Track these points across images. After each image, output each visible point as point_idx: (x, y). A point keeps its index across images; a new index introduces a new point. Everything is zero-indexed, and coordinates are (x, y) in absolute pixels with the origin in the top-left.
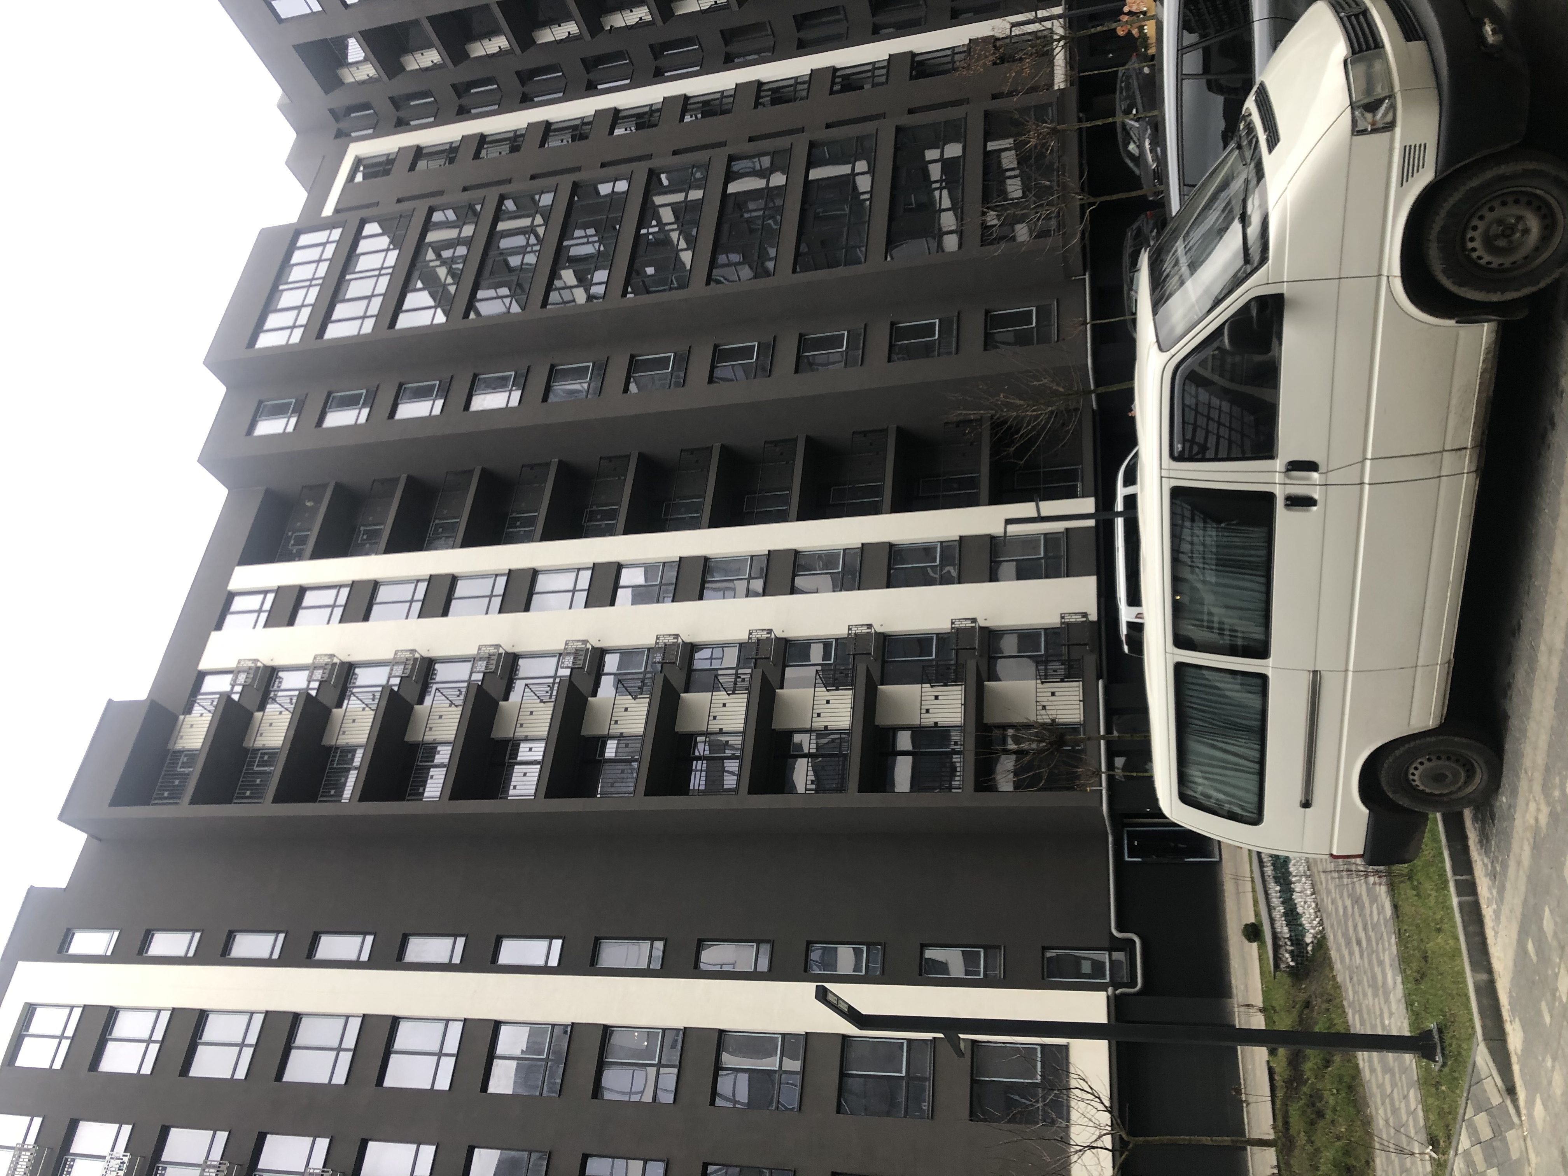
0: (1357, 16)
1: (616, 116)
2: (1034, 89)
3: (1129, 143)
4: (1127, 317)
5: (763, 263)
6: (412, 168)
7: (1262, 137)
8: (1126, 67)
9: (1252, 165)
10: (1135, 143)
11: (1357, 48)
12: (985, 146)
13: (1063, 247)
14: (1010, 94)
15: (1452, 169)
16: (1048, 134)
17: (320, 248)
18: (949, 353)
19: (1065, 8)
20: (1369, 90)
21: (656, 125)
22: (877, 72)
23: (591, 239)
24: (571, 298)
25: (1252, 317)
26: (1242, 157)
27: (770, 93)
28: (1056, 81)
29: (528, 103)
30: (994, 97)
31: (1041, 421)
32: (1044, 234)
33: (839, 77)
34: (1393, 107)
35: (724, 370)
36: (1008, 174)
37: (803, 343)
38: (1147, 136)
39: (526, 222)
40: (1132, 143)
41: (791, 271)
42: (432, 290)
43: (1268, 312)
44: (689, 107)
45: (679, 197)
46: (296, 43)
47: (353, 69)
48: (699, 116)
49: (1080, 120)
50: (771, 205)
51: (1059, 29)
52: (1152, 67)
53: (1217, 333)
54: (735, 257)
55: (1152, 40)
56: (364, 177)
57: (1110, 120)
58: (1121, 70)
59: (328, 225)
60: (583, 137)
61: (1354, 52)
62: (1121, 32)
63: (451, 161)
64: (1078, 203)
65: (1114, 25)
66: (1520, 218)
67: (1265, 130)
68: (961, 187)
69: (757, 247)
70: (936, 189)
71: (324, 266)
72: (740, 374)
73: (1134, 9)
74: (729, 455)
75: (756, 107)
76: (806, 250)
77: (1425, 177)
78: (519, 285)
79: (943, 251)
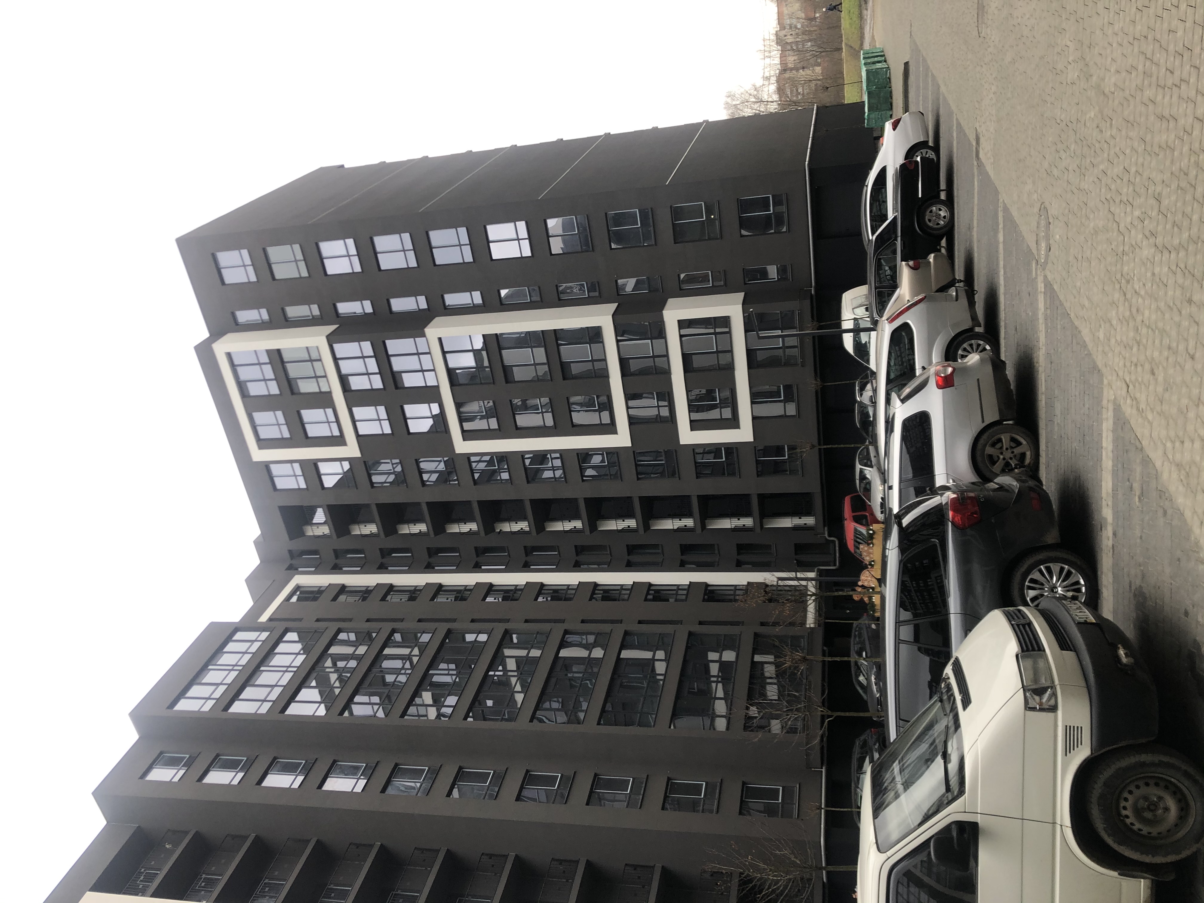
0: (1024, 626)
1: (490, 588)
2: (792, 624)
3: (859, 675)
4: (853, 810)
5: (576, 713)
6: (335, 599)
7: (958, 698)
8: (859, 622)
9: (951, 717)
10: (864, 676)
11: (1025, 648)
12: (753, 657)
13: (807, 744)
14: (775, 624)
15: (1104, 750)
16: (799, 660)
17: (249, 644)
18: (711, 811)
19: (817, 575)
20: (1036, 680)
21: (517, 600)
22: (680, 592)
23: (451, 672)
24: (425, 713)
25: (952, 838)
26: (943, 708)
27: (602, 592)
28: (808, 622)
29: (430, 570)
30: (762, 624)
31: (780, 886)
32: (793, 731)
33: (652, 590)
34: (1054, 695)
35: (530, 791)
36: (768, 681)
37: (596, 781)
38: (873, 672)
39: (406, 651)
40: (862, 675)
41: (596, 723)
42: (321, 689)
43: (965, 836)
44: (543, 591)
45: (523, 653)
46: (281, 505)
47: (314, 527)
48: (549, 599)
49: (824, 655)
50: (590, 671)
51: (812, 588)
52: (877, 625)
53: (925, 844)
54: (555, 705)
55: (878, 607)
56: (298, 600)
57: (846, 659)
58: (855, 623)
59: (261, 628)
60: (463, 599)
61: (1023, 651)
62: (856, 598)
63: (364, 599)
64: (819, 713)
65: (851, 593)
66: (1160, 798)
67: (960, 693)
68: (732, 684)
69: (573, 700)
70: (714, 682)
71: (247, 657)
72: (543, 798)
73: (866, 584)
74: (520, 864)
75: (590, 600)
76: (610, 709)
77: (1083, 753)
78: (388, 697)
79: (714, 729)
